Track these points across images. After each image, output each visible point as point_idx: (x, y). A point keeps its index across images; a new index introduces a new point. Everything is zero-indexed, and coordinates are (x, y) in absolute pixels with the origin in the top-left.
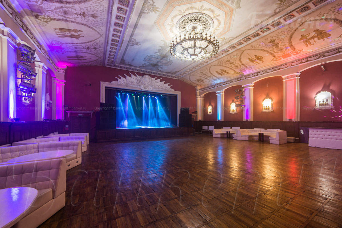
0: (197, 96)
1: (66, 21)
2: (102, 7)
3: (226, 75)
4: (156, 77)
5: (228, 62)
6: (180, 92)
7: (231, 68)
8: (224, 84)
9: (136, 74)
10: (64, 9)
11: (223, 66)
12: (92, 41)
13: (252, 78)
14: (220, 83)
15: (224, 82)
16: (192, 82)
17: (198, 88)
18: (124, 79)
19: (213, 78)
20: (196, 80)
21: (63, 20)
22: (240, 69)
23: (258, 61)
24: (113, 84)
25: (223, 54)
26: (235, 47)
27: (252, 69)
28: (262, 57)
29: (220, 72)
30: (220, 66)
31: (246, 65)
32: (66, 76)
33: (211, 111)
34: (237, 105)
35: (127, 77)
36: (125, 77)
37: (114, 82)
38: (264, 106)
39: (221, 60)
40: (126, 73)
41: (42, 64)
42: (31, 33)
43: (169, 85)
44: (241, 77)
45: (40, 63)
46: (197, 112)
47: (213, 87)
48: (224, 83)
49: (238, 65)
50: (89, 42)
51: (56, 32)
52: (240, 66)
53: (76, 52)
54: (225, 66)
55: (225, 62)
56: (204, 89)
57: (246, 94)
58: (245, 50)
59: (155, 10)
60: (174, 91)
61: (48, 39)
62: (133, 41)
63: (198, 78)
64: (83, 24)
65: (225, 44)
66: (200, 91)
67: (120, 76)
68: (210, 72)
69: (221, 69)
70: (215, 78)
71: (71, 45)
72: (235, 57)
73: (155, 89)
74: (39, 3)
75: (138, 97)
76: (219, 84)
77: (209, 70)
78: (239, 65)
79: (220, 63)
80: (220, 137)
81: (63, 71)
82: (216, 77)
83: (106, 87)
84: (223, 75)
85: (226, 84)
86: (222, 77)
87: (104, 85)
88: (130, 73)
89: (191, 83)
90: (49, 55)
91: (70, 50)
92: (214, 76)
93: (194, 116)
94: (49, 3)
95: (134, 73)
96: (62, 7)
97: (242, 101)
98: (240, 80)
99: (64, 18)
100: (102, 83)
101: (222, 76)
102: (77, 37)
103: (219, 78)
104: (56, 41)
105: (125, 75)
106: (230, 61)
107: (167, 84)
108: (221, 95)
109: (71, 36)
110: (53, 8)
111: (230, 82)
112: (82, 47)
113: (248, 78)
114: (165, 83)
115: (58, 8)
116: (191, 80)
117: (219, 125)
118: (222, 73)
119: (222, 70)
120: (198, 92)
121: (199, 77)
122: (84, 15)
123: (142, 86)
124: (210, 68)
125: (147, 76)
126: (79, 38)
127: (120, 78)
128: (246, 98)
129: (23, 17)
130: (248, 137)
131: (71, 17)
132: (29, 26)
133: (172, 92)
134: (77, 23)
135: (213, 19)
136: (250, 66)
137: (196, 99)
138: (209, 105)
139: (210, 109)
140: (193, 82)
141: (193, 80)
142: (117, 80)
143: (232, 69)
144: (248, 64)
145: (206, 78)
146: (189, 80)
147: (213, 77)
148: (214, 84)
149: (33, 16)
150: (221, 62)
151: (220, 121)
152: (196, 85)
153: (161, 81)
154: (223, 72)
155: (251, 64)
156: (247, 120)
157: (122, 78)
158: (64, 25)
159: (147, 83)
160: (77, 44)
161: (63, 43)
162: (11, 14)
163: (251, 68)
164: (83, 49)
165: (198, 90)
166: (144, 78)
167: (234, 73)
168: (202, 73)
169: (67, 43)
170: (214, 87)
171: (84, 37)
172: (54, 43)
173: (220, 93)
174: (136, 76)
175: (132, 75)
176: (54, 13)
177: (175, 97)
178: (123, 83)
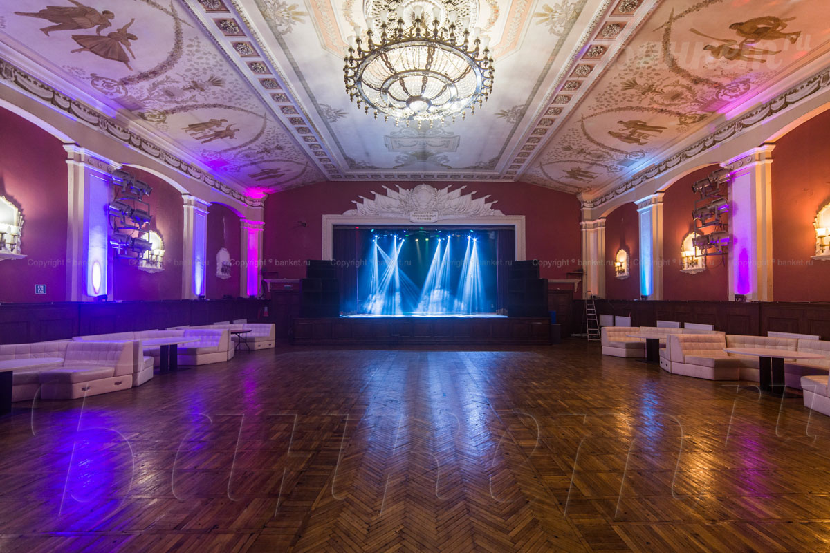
0: (583, 223)
1: (184, 109)
2: (210, 57)
3: (653, 137)
4: (450, 186)
5: (633, 91)
6: (523, 217)
7: (655, 106)
8: (660, 172)
9: (397, 186)
11: (620, 109)
13: (762, 122)
14: (648, 170)
15: (660, 165)
16: (559, 182)
17: (586, 197)
18: (370, 201)
19: (614, 157)
20: (567, 175)
22: (696, 101)
24: (349, 218)
27: (752, 86)
28: (776, 19)
29: (627, 133)
30: (612, 110)
31: (715, 80)
32: (265, 213)
33: (624, 267)
34: (702, 242)
35: (378, 197)
36: (373, 198)
37: (349, 213)
38: (820, 232)
39: (601, 88)
40: (374, 186)
41: (192, 198)
43: (487, 201)
44: (714, 131)
45: (188, 196)
46: (582, 270)
47: (627, 189)
48: (657, 169)
49: (679, 89)
51: (191, 134)
52: (689, 89)
54: (632, 108)
55: (621, 92)
56: (602, 199)
57: (738, 193)
58: (673, 19)
59: (294, 14)
60: (503, 215)
61: (193, 151)
62: (328, 111)
63: (569, 167)
64: (214, 106)
66: (594, 206)
67: (361, 197)
68: (592, 141)
69: (621, 122)
70: (622, 157)
72: (646, 63)
73: (447, 217)
75: (427, 240)
76: (644, 175)
77: (586, 134)
78: (683, 86)
79: (606, 104)
80: (625, 356)
82: (622, 152)
83: (334, 226)
84: (642, 141)
85: (667, 168)
86: (641, 147)
87: (329, 221)
88: (385, 187)
89: (558, 185)
90: (217, 180)
92: (613, 150)
93: (573, 284)
95: (392, 186)
97: (723, 226)
98: (715, 142)
100: (324, 217)
101: (641, 144)
102: (229, 134)
103: (635, 154)
104: (205, 151)
105: (374, 193)
106: (636, 83)
107: (483, 199)
108: (651, 209)
109: (219, 135)
111: (677, 160)
113: (745, 126)
114: (474, 198)
116: (554, 179)
117: (645, 313)
118: (633, 133)
119: (628, 125)
120: (587, 210)
121: (568, 163)
123: (412, 213)
124: (583, 126)
125: (424, 187)
126: (233, 134)
127: (361, 201)
128: (736, 209)
130: (712, 364)
133: (499, 219)
136: (733, 76)
137: (581, 232)
138: (619, 247)
139: (622, 260)
140: (561, 180)
141: (556, 174)
142: (354, 207)
143: (662, 110)
144: (720, 73)
145: (593, 164)
146: (544, 176)
147: (613, 153)
148: (630, 177)
150: (607, 96)
151: (649, 299)
152: (576, 190)
153: (463, 193)
154: (635, 132)
156: (743, 297)
157: (365, 200)
159: (423, 205)
161: (220, 153)
163: (746, 82)
164: (259, 155)
165: (585, 205)
166: (417, 192)
167: (682, 123)
168: (569, 148)
170: (629, 186)
172: (206, 155)
173: (648, 202)
174: (397, 191)
175: (388, 190)
177: (507, 234)
178: (367, 212)
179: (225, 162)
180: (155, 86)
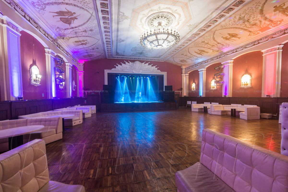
0: (183, 75)
1: (77, 37)
2: (94, 24)
3: (205, 54)
4: (145, 62)
5: (203, 43)
6: (166, 72)
7: (208, 47)
8: (205, 63)
9: (129, 61)
10: (75, 31)
11: (199, 47)
12: (94, 44)
13: (231, 54)
14: (202, 62)
15: (206, 61)
16: (177, 63)
17: (184, 67)
18: (120, 66)
19: (194, 58)
20: (180, 61)
21: (76, 37)
22: (217, 47)
23: (233, 38)
24: (113, 71)
25: (195, 37)
26: (205, 30)
27: (230, 46)
28: (237, 34)
29: (199, 52)
30: (197, 47)
31: (222, 44)
32: (84, 68)
33: (194, 88)
34: (217, 82)
35: (123, 64)
36: (121, 65)
37: (113, 69)
39: (196, 42)
40: (121, 61)
41: (69, 64)
42: (62, 48)
43: (156, 67)
44: (220, 54)
45: (68, 63)
46: (182, 88)
47: (196, 66)
49: (214, 44)
50: (92, 45)
51: (74, 44)
52: (216, 45)
53: (87, 52)
54: (202, 47)
55: (200, 43)
56: (188, 68)
57: (225, 71)
58: (216, 30)
59: (127, 18)
60: (161, 72)
61: (71, 48)
62: (120, 40)
63: (181, 59)
64: (86, 36)
65: (193, 29)
66: (186, 70)
67: (117, 64)
68: (190, 53)
69: (198, 50)
70: (196, 58)
71: (83, 49)
72: (208, 38)
73: (144, 72)
74: (63, 32)
76: (201, 63)
77: (189, 51)
78: (215, 44)
79: (196, 45)
80: (198, 111)
81: (82, 65)
82: (196, 57)
83: (108, 73)
84: (202, 54)
85: (207, 62)
86: (202, 56)
87: (107, 72)
88: (125, 61)
89: (176, 63)
90: (73, 57)
91: (83, 52)
92: (194, 56)
93: (180, 92)
94: (67, 30)
95: (127, 61)
97: (221, 78)
98: (220, 57)
99: (76, 36)
100: (105, 70)
101: (202, 55)
102: (85, 44)
103: (200, 57)
104: (75, 48)
105: (121, 63)
106: (205, 42)
107: (155, 67)
108: (203, 72)
109: (82, 44)
110: (69, 32)
111: (210, 60)
112: (90, 49)
113: (227, 55)
114: (152, 66)
116: (176, 61)
117: (200, 100)
118: (201, 53)
119: (200, 50)
120: (184, 71)
121: (181, 58)
122: (85, 31)
123: (134, 70)
124: (188, 49)
125: (138, 62)
126: (86, 44)
127: (117, 66)
128: (225, 75)
129: (57, 41)
130: (221, 112)
131: (79, 34)
132: (61, 44)
133: (159, 73)
134: (83, 36)
135: (172, 13)
136: (226, 44)
137: (182, 77)
138: (193, 82)
139: (193, 86)
140: (178, 62)
141: (177, 61)
142: (115, 67)
143: (209, 48)
144: (224, 42)
145: (188, 59)
146: (173, 61)
147: (194, 57)
148: (197, 63)
149: (62, 38)
150: (197, 44)
151: (202, 97)
152: (181, 65)
153: (149, 64)
154: (201, 52)
155: (227, 42)
156: (226, 96)
157: (119, 65)
158: (76, 39)
159: (137, 68)
160: (86, 48)
161: (79, 49)
163: (229, 45)
164: (90, 50)
165: (183, 69)
166: (135, 64)
167: (213, 52)
168: (183, 54)
169: (81, 49)
170: (196, 65)
171: (89, 43)
172: (74, 50)
173: (202, 71)
174: (129, 63)
175: (126, 62)
176: (71, 35)
177: (161, 77)
178: (119, 69)
179: (78, 52)
180: (73, 30)
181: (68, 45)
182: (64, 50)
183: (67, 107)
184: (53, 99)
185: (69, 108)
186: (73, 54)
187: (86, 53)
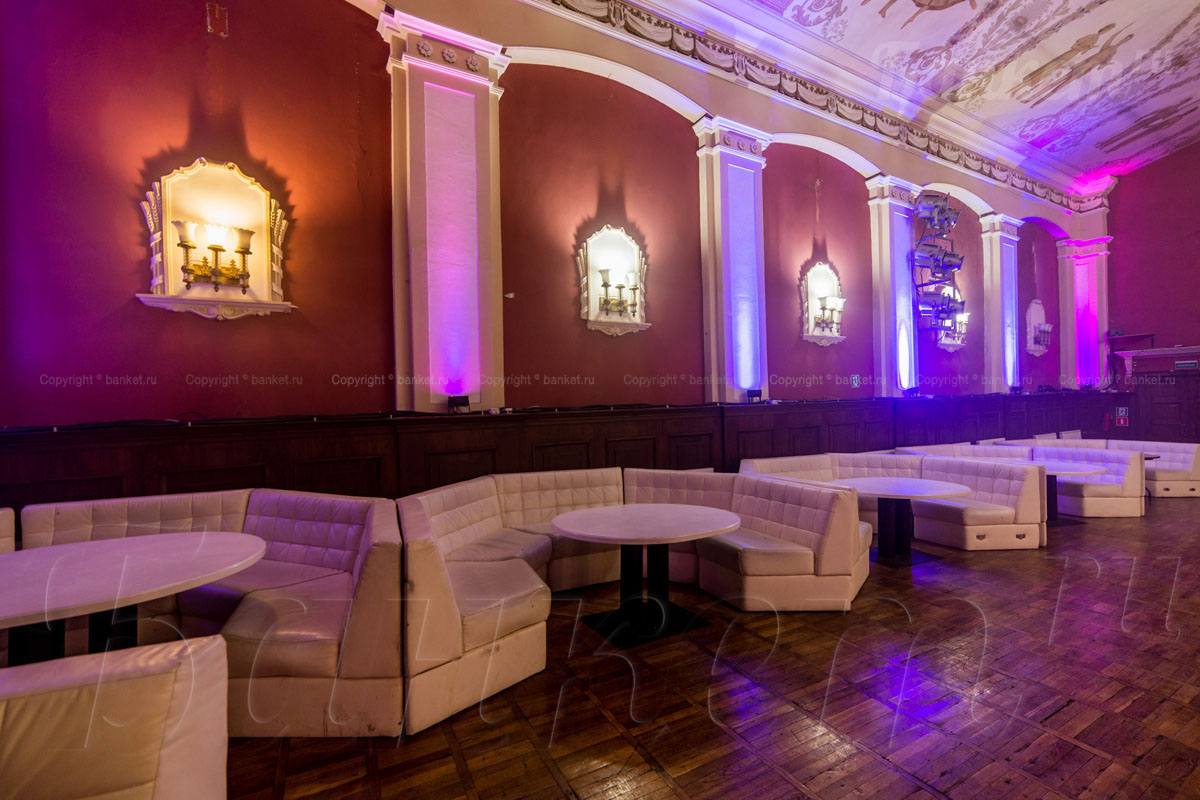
1: (1033, 43)
10: (1011, 16)
21: (1022, 49)
32: (1111, 219)
41: (998, 218)
42: (955, 149)
51: (1017, 99)
53: (1129, 109)
61: (1006, 133)
71: (1093, 98)
74: (943, 62)
81: (1098, 201)
90: (1030, 176)
91: (1095, 120)
94: (964, 41)
96: (1001, 18)
99: (1023, 41)
102: (1103, 58)
104: (1030, 122)
109: (1077, 72)
110: (979, 45)
112: (1149, 75)
115: (991, 31)
126: (1110, 57)
129: (925, 123)
131: (1044, 17)
132: (946, 134)
134: (1073, 17)
149: (944, 102)
158: (1032, 61)
160: (1113, 80)
161: (1058, 115)
162: (897, 138)
164: (1153, 83)
169: (1072, 106)
171: (1131, 36)
172: (1028, 131)
176: (989, 53)
179: (1059, 133)
181: (985, 122)
182: (964, 155)
183: (981, 442)
184: (902, 396)
185: (995, 444)
186: (1023, 158)
187: (1122, 118)
